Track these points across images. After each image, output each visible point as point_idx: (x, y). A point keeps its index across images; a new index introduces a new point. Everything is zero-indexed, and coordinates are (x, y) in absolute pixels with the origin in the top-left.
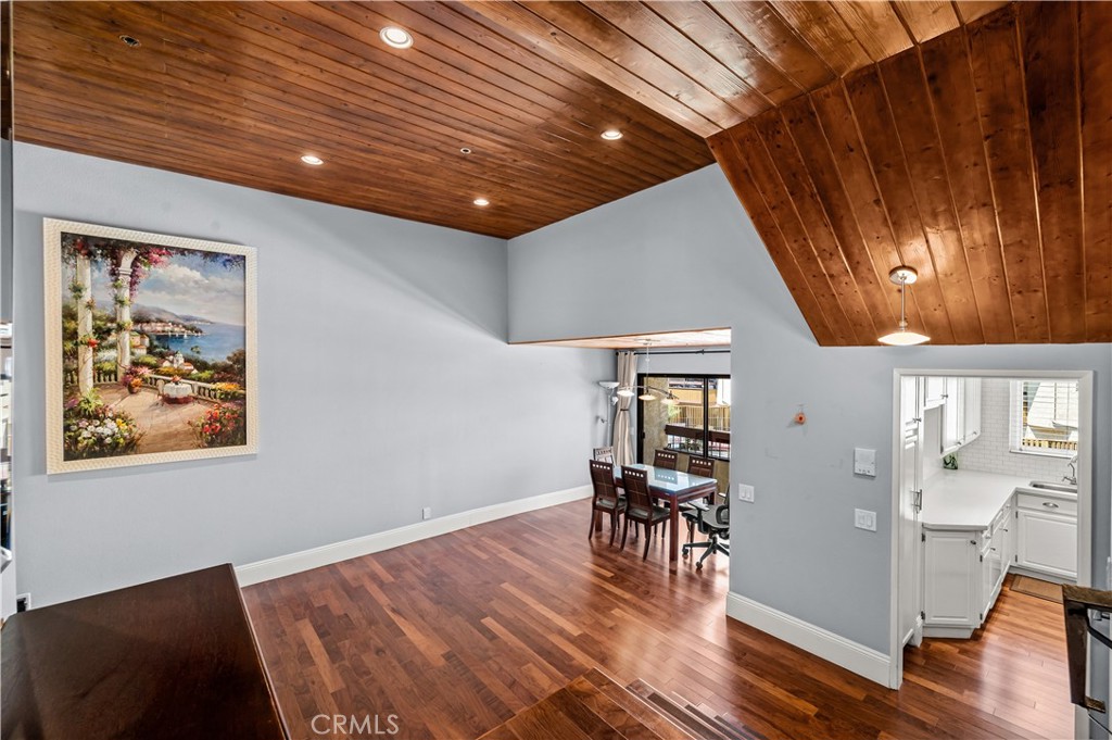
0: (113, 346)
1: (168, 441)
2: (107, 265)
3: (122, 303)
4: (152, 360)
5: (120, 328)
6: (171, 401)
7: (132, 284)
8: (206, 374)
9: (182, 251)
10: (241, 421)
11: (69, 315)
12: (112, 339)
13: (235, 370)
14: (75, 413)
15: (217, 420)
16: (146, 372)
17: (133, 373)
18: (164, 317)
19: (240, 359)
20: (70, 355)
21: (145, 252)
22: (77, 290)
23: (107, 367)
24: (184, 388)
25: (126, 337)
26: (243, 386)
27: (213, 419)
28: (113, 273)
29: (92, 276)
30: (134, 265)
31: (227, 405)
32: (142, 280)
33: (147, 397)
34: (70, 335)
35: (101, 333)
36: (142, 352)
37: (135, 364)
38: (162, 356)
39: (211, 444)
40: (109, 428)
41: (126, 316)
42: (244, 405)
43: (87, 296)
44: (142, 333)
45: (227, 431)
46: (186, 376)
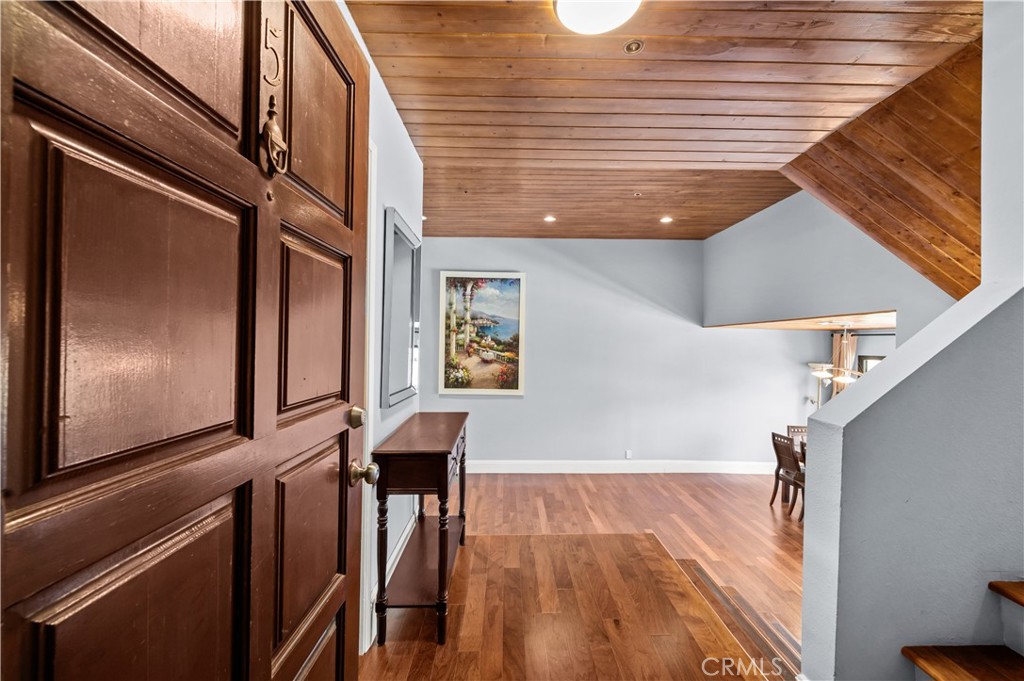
0: (463, 332)
1: (483, 383)
2: (461, 290)
3: (466, 309)
4: (478, 339)
5: (466, 323)
6: (485, 362)
7: (471, 299)
8: (500, 347)
9: (491, 280)
10: (515, 374)
11: (448, 317)
12: (462, 328)
13: (513, 346)
14: (450, 366)
15: (505, 374)
16: (475, 345)
17: (470, 346)
18: (484, 316)
19: (516, 339)
20: (448, 337)
21: (477, 282)
22: (451, 304)
23: (461, 342)
24: (490, 355)
25: (468, 326)
26: (517, 355)
27: (503, 373)
28: (464, 295)
29: (456, 296)
30: (472, 290)
31: (510, 365)
32: (475, 297)
33: (475, 359)
34: (448, 327)
35: (459, 325)
36: (474, 335)
37: (471, 341)
38: (482, 337)
39: (502, 387)
40: (461, 374)
41: (468, 317)
42: (517, 366)
43: (454, 307)
44: (474, 325)
45: (509, 380)
46: (492, 348)
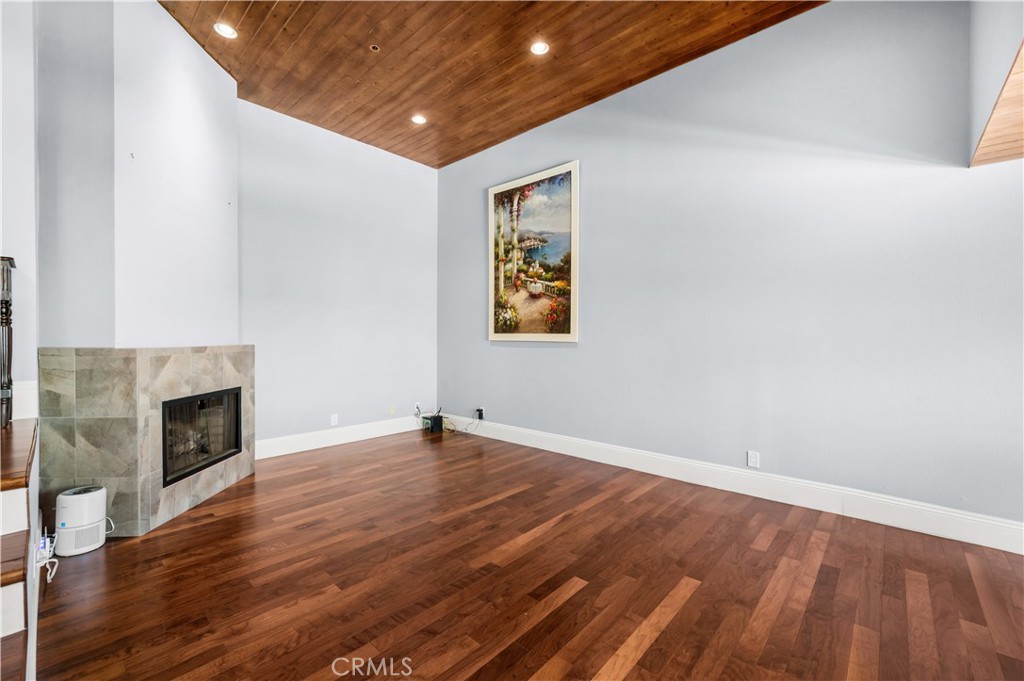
0: (510, 261)
1: (532, 326)
2: (508, 206)
3: (513, 230)
4: (525, 267)
5: (513, 248)
6: (534, 297)
7: (518, 216)
8: (549, 275)
9: (538, 183)
10: (566, 311)
11: (497, 245)
12: (510, 256)
13: (563, 272)
14: (500, 305)
15: (555, 312)
16: (522, 276)
17: (518, 277)
18: (532, 235)
19: (567, 260)
20: (497, 269)
21: (523, 191)
22: (499, 227)
23: (509, 274)
24: (538, 287)
25: (515, 251)
26: (569, 284)
27: (553, 310)
28: (511, 212)
29: (504, 215)
30: (519, 203)
31: (560, 299)
32: (521, 213)
33: (523, 294)
34: (497, 256)
35: (507, 252)
36: (521, 262)
37: (519, 271)
38: (529, 264)
39: (552, 331)
40: (509, 314)
41: (515, 241)
42: (569, 299)
43: (502, 229)
44: (521, 249)
45: (559, 322)
46: (540, 277)
